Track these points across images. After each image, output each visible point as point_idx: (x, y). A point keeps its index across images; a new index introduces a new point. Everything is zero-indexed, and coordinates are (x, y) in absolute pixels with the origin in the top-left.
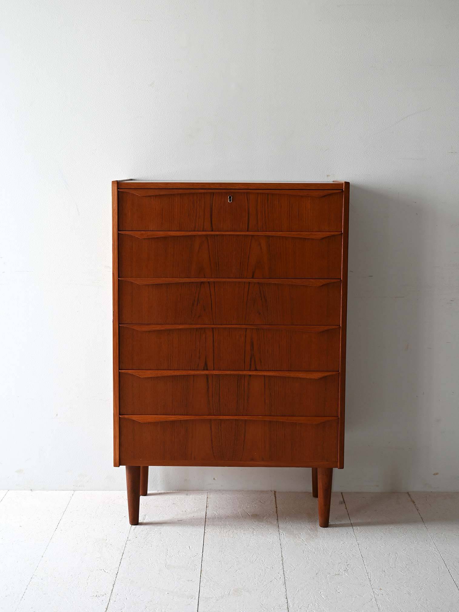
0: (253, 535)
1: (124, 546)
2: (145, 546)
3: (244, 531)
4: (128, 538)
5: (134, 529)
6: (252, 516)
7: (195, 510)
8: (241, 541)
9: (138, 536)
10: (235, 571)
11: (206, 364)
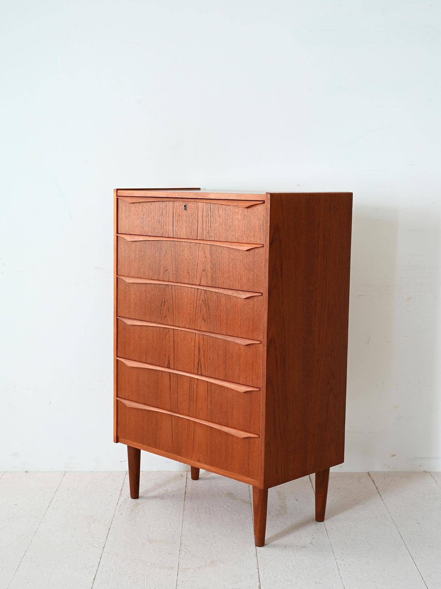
0: (228, 512)
1: (111, 522)
2: (129, 522)
3: (220, 508)
4: (114, 514)
5: (120, 507)
6: (227, 494)
7: (176, 490)
8: (217, 517)
9: (124, 513)
10: (211, 545)
11: (169, 363)
